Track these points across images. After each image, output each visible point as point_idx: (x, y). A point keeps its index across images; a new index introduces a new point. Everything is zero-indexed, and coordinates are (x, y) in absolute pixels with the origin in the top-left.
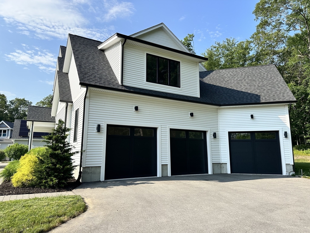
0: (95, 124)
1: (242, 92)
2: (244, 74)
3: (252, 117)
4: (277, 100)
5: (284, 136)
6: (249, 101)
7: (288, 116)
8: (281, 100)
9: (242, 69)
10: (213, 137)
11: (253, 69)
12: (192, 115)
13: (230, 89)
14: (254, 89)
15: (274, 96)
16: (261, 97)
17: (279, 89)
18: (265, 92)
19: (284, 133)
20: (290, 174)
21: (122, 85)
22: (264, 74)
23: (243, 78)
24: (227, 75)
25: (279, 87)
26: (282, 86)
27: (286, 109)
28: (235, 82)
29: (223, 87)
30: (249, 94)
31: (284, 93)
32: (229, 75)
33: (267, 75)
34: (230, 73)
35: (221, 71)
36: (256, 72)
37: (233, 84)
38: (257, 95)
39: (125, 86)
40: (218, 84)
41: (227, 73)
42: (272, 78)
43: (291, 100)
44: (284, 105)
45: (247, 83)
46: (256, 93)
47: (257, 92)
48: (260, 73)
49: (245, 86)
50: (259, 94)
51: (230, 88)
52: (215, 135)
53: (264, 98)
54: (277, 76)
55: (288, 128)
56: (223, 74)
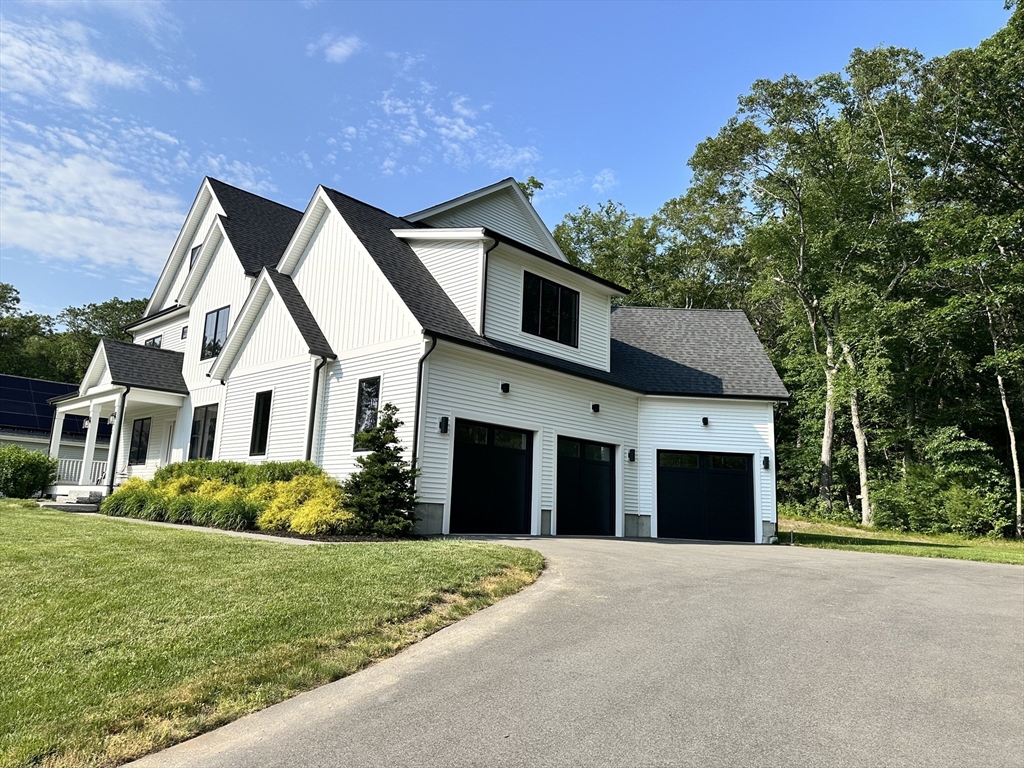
0: (437, 416)
1: (685, 366)
2: (684, 326)
3: (705, 421)
4: (755, 393)
5: (763, 466)
6: (702, 390)
7: (771, 426)
8: (762, 394)
9: (678, 312)
10: (628, 459)
11: (701, 316)
12: (596, 408)
13: (660, 358)
14: (710, 365)
15: (748, 382)
16: (724, 383)
17: (758, 370)
18: (731, 372)
19: (762, 459)
20: (769, 540)
21: (485, 337)
22: (725, 330)
23: (685, 336)
24: (649, 323)
25: (757, 366)
26: (762, 363)
27: (769, 413)
28: (669, 343)
29: (644, 352)
30: (701, 373)
31: (766, 380)
32: (652, 323)
33: (732, 335)
34: (655, 318)
35: (634, 310)
36: (709, 325)
37: (665, 346)
38: (716, 378)
39: (489, 340)
40: (633, 343)
41: (648, 318)
42: (740, 343)
43: (780, 395)
44: (767, 404)
45: (693, 348)
46: (714, 373)
47: (715, 371)
48: (717, 327)
49: (689, 353)
50: (719, 377)
51: (660, 355)
52: (632, 455)
53: (729, 386)
54: (752, 340)
55: (770, 450)
56: (639, 319)
